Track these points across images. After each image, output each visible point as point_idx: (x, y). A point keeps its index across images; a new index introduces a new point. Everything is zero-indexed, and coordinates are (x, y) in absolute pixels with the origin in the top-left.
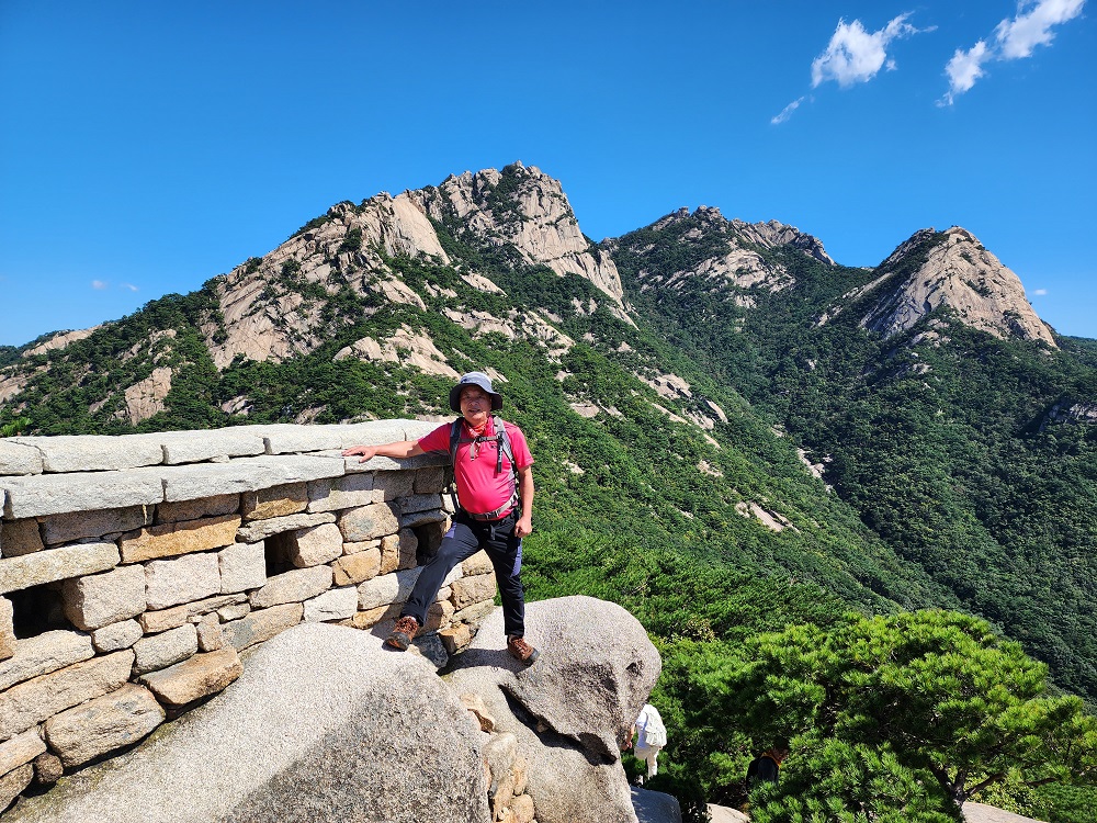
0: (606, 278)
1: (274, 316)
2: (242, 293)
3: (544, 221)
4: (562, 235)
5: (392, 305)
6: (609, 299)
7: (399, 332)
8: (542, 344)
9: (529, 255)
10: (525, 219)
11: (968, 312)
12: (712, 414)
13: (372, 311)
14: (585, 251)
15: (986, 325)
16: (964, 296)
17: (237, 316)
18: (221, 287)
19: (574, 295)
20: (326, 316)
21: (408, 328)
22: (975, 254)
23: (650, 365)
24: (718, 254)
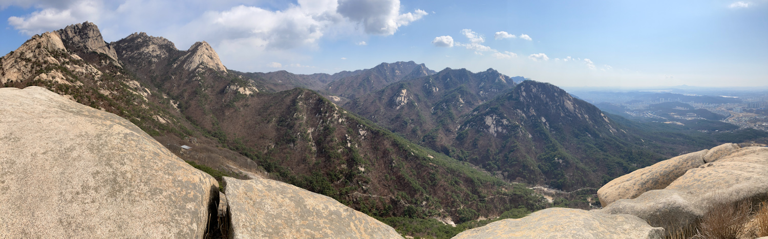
0: (112, 54)
1: (18, 68)
2: (9, 62)
4: (98, 42)
5: (50, 63)
6: (114, 60)
7: (52, 71)
8: (93, 74)
11: (208, 63)
12: (146, 92)
13: (44, 66)
14: (105, 46)
15: (212, 66)
16: (207, 59)
17: (7, 68)
18: (3, 60)
19: (103, 59)
20: (32, 68)
21: (55, 70)
22: (209, 49)
23: (127, 78)
24: (146, 46)
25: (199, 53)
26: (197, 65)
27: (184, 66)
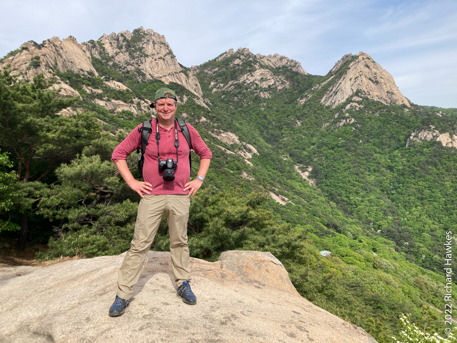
0: (192, 85)
3: (157, 57)
4: (167, 64)
6: (194, 96)
9: (150, 74)
10: (147, 56)
11: (371, 93)
12: (251, 151)
14: (180, 72)
15: (379, 98)
16: (368, 85)
22: (371, 65)
23: (218, 128)
24: (250, 71)
25: (351, 74)
26: (346, 97)
27: (323, 100)
